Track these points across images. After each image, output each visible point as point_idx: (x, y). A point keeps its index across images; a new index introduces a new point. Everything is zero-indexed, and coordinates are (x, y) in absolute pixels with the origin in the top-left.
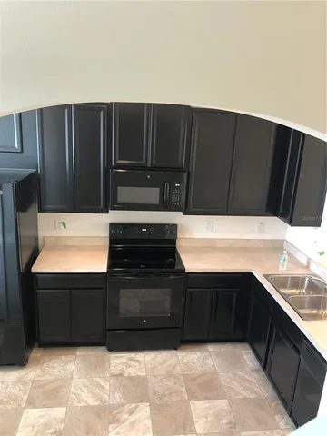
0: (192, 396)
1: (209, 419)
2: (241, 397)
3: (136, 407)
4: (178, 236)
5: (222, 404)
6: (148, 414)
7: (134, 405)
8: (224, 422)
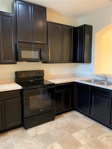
0: (71, 133)
1: (83, 138)
2: (87, 127)
3: (53, 145)
4: (45, 75)
5: (83, 131)
6: (59, 146)
7: (51, 145)
8: (89, 137)
